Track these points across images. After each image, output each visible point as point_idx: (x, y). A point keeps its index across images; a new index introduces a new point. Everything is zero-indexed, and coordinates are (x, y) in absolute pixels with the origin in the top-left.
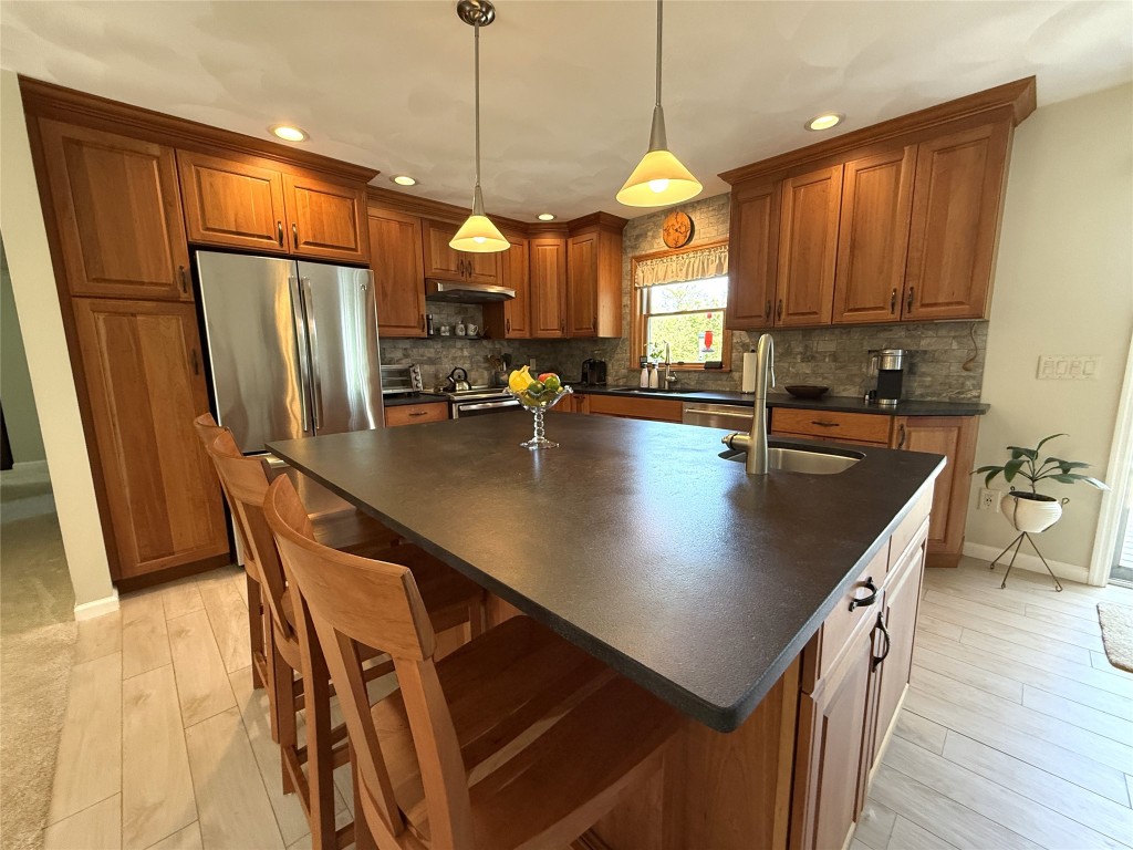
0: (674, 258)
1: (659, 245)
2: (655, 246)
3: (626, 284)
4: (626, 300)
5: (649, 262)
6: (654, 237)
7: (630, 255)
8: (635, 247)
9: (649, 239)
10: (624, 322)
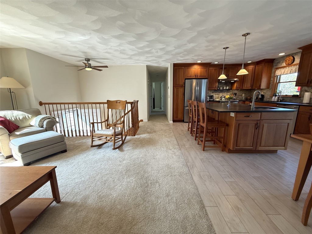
0: (288, 68)
1: (284, 64)
2: (282, 65)
3: (272, 75)
4: (272, 79)
5: (280, 69)
6: (282, 63)
7: (275, 67)
8: (276, 66)
9: (281, 63)
10: (271, 85)
